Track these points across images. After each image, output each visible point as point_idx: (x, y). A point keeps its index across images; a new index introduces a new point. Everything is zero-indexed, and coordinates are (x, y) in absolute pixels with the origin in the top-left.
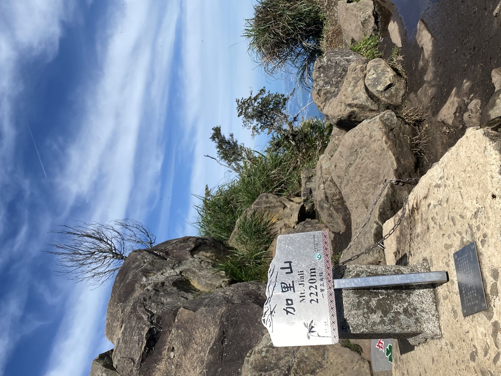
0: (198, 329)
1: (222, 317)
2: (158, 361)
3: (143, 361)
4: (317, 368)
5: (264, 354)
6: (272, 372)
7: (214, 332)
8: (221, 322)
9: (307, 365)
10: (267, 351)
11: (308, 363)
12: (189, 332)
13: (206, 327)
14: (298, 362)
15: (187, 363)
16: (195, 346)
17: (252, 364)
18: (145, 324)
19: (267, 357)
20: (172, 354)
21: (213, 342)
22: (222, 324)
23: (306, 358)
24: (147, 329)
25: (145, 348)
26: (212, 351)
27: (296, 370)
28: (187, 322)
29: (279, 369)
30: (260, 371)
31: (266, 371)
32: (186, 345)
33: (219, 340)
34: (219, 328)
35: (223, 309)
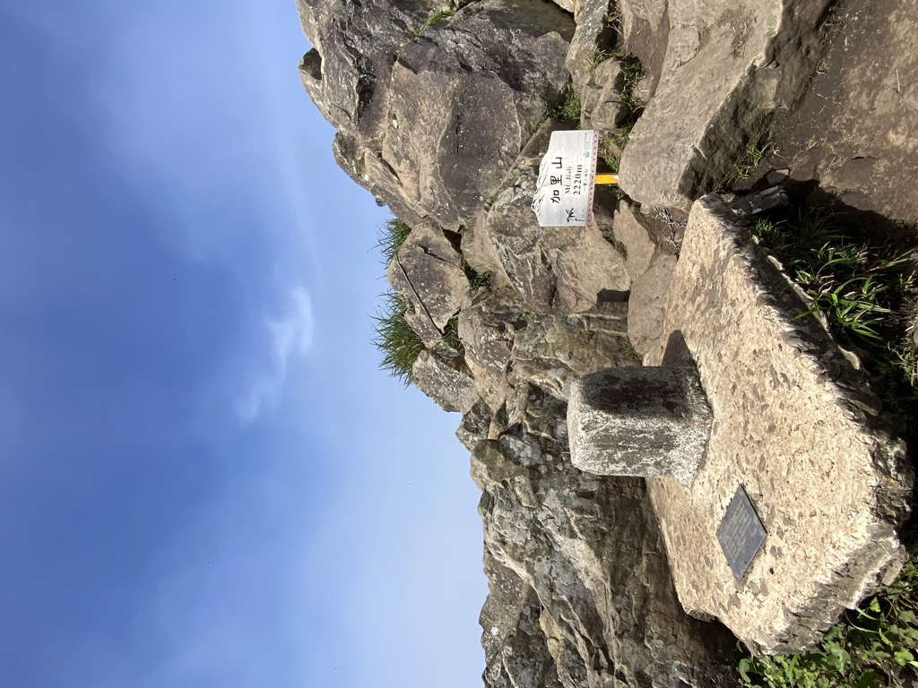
0: (424, 99)
1: (454, 95)
2: (378, 117)
3: (360, 116)
4: (568, 244)
5: (505, 212)
6: (514, 238)
7: (444, 115)
8: (454, 102)
9: (556, 240)
10: (509, 210)
11: (558, 237)
12: (412, 100)
13: (434, 100)
14: (547, 235)
15: (414, 140)
16: (423, 123)
17: (490, 221)
18: (351, 71)
19: (508, 217)
20: (394, 122)
21: (444, 130)
22: (456, 108)
23: (557, 232)
24: (355, 81)
25: (359, 102)
26: (444, 142)
27: (542, 243)
28: (408, 86)
29: (523, 237)
30: (501, 232)
31: (507, 234)
32: (411, 117)
33: (453, 127)
34: (451, 110)
35: (455, 83)
